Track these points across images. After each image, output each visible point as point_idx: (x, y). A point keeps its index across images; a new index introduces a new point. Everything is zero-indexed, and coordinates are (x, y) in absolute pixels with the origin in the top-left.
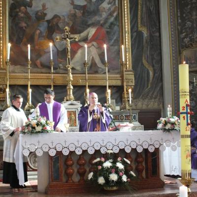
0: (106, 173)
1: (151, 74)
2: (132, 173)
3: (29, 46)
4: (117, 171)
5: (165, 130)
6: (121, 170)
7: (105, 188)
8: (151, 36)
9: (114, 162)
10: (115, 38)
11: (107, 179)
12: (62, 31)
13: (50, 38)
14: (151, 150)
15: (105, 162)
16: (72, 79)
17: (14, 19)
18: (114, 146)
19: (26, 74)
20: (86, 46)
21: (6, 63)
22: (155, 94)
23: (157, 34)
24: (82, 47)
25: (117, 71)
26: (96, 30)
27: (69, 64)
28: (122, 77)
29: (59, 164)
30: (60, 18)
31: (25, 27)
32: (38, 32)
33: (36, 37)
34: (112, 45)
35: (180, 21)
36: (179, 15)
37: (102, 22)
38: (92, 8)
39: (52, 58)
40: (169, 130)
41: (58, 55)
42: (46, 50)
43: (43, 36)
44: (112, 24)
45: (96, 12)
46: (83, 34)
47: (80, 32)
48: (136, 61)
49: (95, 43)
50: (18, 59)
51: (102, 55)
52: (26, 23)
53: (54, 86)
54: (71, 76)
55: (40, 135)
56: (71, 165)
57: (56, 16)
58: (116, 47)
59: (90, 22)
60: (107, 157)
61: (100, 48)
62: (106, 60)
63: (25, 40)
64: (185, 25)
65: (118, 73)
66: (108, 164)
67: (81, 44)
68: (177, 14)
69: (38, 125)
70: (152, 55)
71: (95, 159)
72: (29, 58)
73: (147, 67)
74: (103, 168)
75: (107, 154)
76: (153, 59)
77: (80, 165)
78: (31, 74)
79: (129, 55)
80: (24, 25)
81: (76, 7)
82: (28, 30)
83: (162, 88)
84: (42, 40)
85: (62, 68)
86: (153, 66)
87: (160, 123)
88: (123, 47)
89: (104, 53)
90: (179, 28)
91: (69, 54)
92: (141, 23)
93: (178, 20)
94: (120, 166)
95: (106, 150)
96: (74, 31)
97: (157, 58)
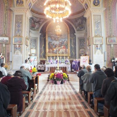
8: (74, 47)
26: (64, 46)
33: (53, 48)
38: (63, 42)
45: (64, 43)
46: (61, 47)
47: (60, 47)
48: (71, 52)
50: (49, 52)
64: (81, 45)
67: (61, 49)
68: (79, 43)
79: (69, 51)
80: (50, 46)
81: (60, 42)
83: (76, 56)
92: (72, 45)
97: (75, 51)
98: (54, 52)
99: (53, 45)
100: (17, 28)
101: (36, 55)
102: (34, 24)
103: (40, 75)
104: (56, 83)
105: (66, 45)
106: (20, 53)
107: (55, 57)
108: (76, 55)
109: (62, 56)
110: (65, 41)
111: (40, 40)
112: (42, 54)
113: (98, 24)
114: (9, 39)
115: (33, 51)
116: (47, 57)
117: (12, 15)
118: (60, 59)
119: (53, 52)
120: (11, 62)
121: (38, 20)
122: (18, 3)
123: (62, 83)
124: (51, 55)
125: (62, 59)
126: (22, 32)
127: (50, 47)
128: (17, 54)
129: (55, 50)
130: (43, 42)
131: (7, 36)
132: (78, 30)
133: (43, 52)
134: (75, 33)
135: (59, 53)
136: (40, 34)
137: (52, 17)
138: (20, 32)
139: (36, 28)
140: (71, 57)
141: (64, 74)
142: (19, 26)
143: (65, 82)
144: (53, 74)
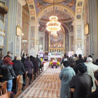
3: (52, 45)
8: (68, 43)
13: (55, 44)
45: (60, 40)
48: (66, 47)
79: (64, 46)
81: (58, 40)
97: (68, 46)
99: (54, 42)
100: (32, 34)
101: (42, 49)
102: (41, 27)
103: (44, 63)
104: (53, 68)
105: (62, 42)
106: (33, 50)
107: (54, 51)
109: (59, 50)
110: (61, 39)
111: (45, 38)
112: (46, 48)
113: (79, 31)
114: (28, 41)
115: (41, 46)
116: (49, 51)
117: (29, 26)
118: (58, 52)
119: (53, 47)
120: (29, 55)
121: (43, 24)
122: (32, 19)
123: (56, 68)
124: (52, 49)
125: (59, 52)
126: (34, 36)
127: (52, 43)
128: (32, 50)
129: (54, 45)
130: (47, 40)
131: (26, 40)
132: (70, 31)
133: (47, 47)
134: (68, 33)
135: (57, 48)
136: (45, 34)
137: (51, 30)
138: (34, 37)
139: (42, 30)
140: (65, 51)
141: (58, 62)
142: (33, 33)
143: (58, 67)
144: (51, 62)
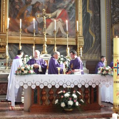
0: (66, 100)
1: (94, 38)
2: (82, 100)
4: (73, 99)
5: (102, 74)
6: (75, 99)
7: (65, 109)
9: (71, 94)
10: (73, 16)
11: (66, 104)
12: (41, 11)
14: (94, 86)
15: (66, 93)
16: (46, 40)
17: (12, 3)
18: (71, 83)
19: (18, 37)
20: (55, 21)
21: (7, 30)
22: (96, 51)
23: (98, 15)
24: (53, 21)
25: (73, 36)
26: (62, 12)
27: (45, 32)
28: (77, 40)
29: (37, 94)
30: (40, 3)
31: (19, 8)
32: (26, 11)
33: (25, 15)
34: (71, 21)
35: (112, 7)
36: (112, 4)
37: (65, 7)
39: (34, 28)
40: (105, 75)
41: (38, 26)
42: (31, 23)
43: (29, 14)
44: (71, 8)
46: (54, 14)
47: (52, 12)
49: (60, 19)
51: (64, 27)
52: (19, 6)
53: (35, 44)
54: (46, 38)
55: (26, 76)
56: (45, 95)
57: (37, 2)
58: (73, 22)
59: (58, 7)
60: (67, 90)
61: (63, 22)
62: (67, 29)
63: (18, 16)
64: (115, 10)
65: (74, 38)
66: (67, 95)
67: (52, 19)
68: (111, 3)
69: (25, 69)
70: (95, 27)
71: (60, 91)
72: (21, 27)
73: (92, 34)
74: (64, 97)
75: (67, 88)
76: (95, 30)
77: (50, 95)
78: (22, 37)
82: (20, 10)
83: (100, 47)
84: (29, 17)
85: (40, 33)
86: (95, 34)
87: (99, 70)
88: (77, 22)
89: (66, 25)
90: (112, 11)
91: (45, 25)
92: (89, 8)
93: (111, 7)
94: (75, 96)
95: (66, 86)
96: (48, 11)
97: (98, 29)
98: (29, 28)
108: (100, 42)
